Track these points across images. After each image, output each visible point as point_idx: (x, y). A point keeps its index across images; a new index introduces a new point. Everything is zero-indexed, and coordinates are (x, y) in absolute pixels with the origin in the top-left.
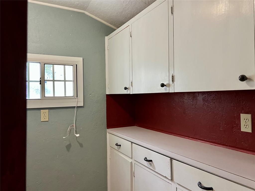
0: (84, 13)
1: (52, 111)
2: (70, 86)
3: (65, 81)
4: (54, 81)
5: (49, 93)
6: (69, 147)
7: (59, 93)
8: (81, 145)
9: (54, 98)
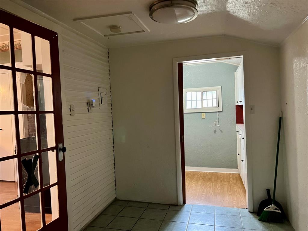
0: (222, 62)
1: (206, 113)
2: (215, 101)
3: (212, 99)
4: (207, 99)
5: (205, 105)
6: (215, 132)
7: (210, 105)
8: (222, 131)
9: (207, 108)
